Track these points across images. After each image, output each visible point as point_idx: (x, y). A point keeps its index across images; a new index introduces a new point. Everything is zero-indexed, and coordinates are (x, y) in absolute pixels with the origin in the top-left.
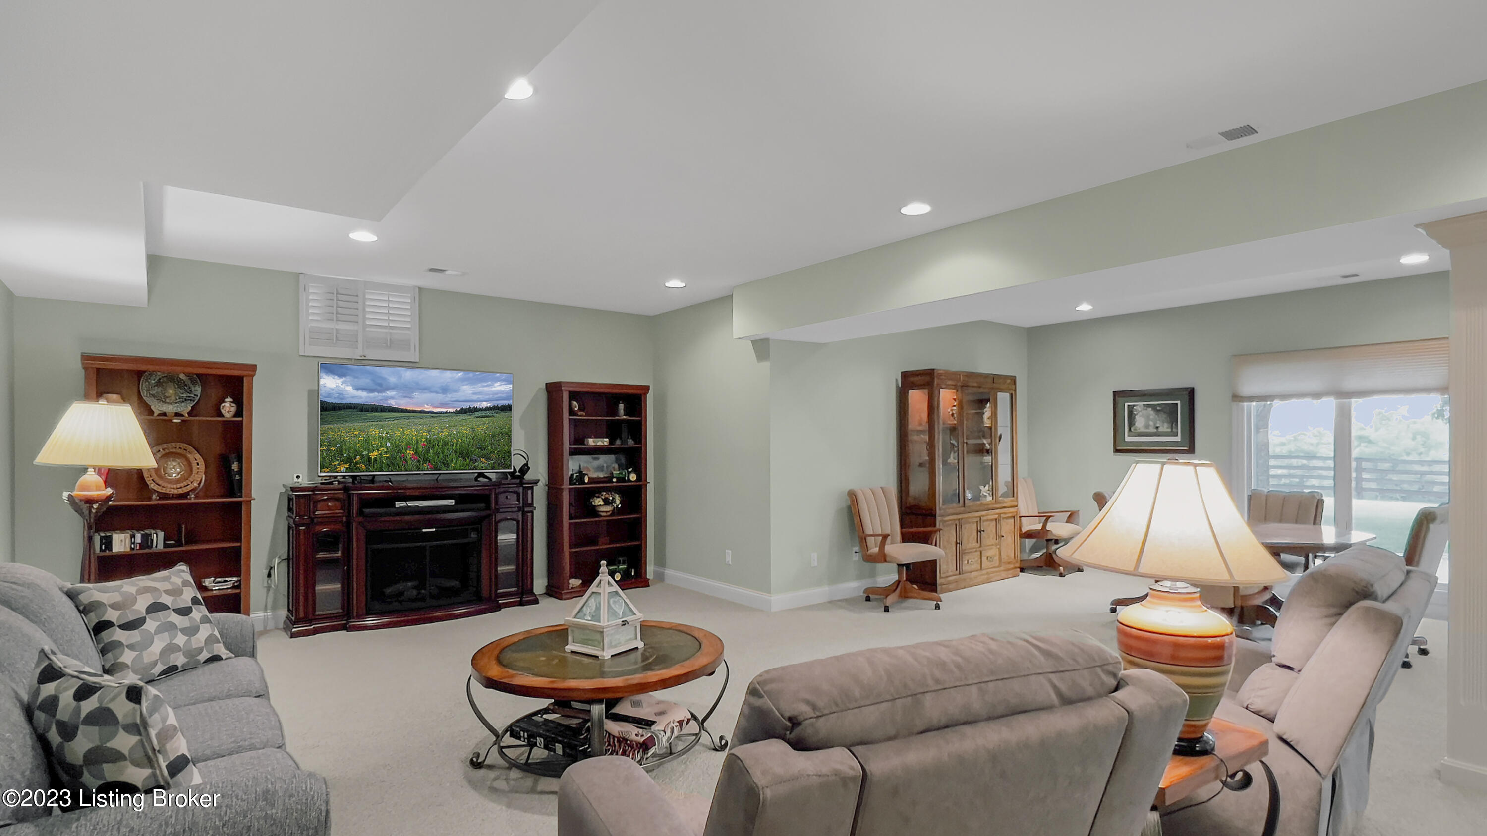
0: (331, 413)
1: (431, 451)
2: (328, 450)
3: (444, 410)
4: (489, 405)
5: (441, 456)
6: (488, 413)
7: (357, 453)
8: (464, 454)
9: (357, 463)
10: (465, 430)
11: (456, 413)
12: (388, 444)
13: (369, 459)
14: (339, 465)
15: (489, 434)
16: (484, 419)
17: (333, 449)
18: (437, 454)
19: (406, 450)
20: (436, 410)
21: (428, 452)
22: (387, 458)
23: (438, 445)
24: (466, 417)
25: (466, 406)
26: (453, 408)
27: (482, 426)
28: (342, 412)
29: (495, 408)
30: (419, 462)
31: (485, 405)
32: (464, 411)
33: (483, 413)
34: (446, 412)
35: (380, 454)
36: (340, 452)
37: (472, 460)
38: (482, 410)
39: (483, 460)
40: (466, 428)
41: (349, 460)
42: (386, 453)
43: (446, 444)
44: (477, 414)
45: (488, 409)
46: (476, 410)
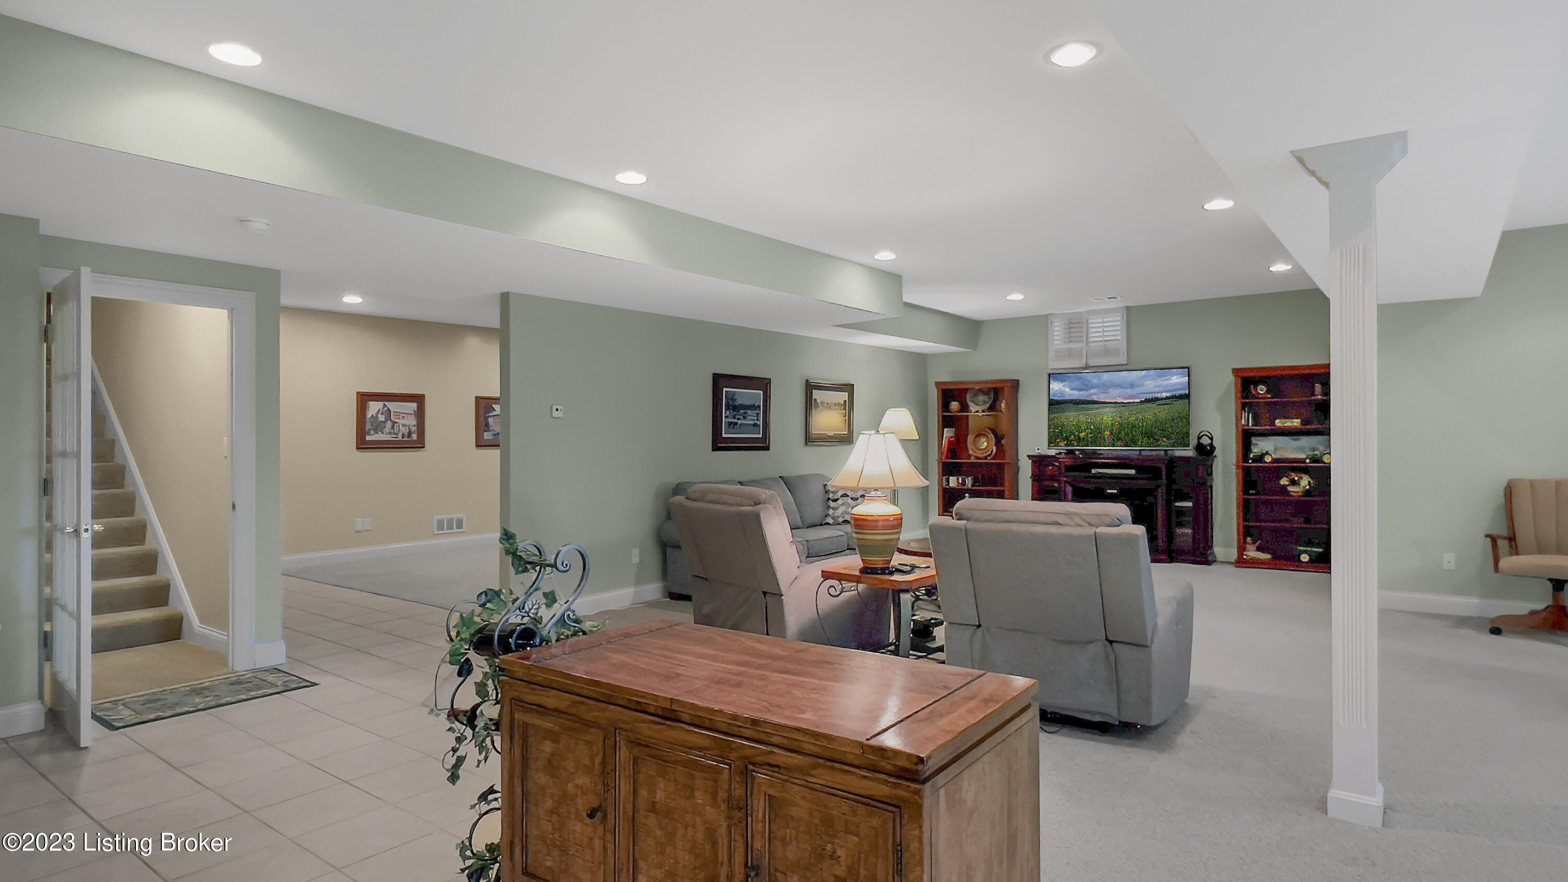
0: (1056, 406)
1: (1123, 432)
2: (1054, 431)
3: (1132, 401)
4: (1168, 395)
5: (1130, 436)
6: (1167, 401)
7: (1072, 433)
8: (1149, 435)
9: (1071, 441)
10: (1149, 416)
11: (1141, 402)
12: (1092, 427)
13: (1079, 438)
14: (1060, 441)
15: (1169, 419)
16: (1164, 406)
17: (1057, 431)
18: (1127, 434)
19: (1104, 431)
20: (1125, 401)
21: (1120, 433)
22: (1091, 437)
23: (1128, 427)
24: (1149, 405)
25: (1149, 396)
26: (1138, 398)
27: (1162, 412)
28: (1063, 405)
29: (1172, 397)
30: (1114, 440)
31: (1164, 395)
32: (1147, 401)
33: (1164, 402)
34: (1134, 402)
35: (1087, 435)
36: (1061, 433)
37: (1155, 439)
38: (1162, 399)
39: (1164, 439)
40: (1150, 414)
41: (1067, 438)
42: (1090, 434)
43: (1134, 426)
44: (1158, 403)
45: (1167, 398)
46: (1157, 399)
